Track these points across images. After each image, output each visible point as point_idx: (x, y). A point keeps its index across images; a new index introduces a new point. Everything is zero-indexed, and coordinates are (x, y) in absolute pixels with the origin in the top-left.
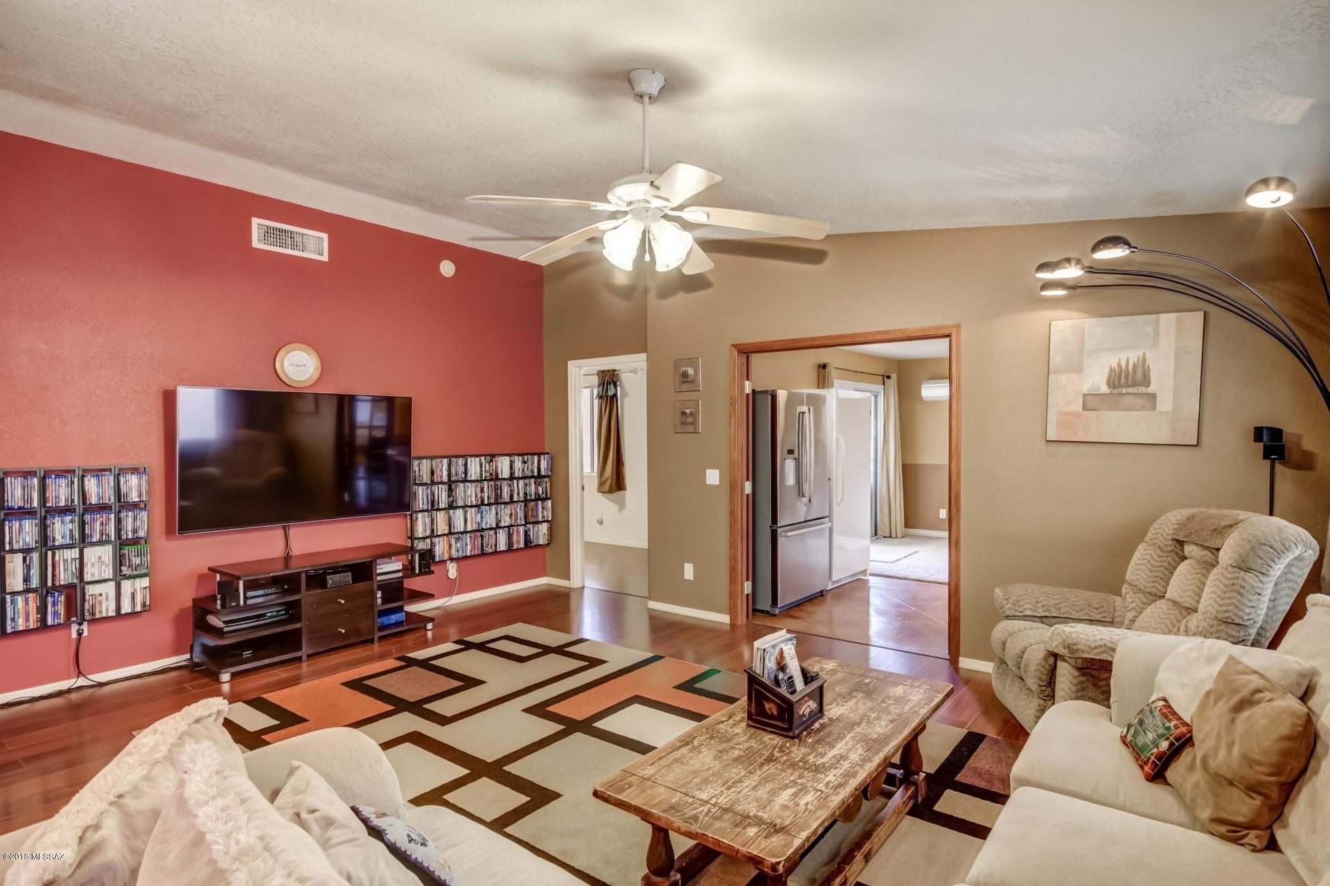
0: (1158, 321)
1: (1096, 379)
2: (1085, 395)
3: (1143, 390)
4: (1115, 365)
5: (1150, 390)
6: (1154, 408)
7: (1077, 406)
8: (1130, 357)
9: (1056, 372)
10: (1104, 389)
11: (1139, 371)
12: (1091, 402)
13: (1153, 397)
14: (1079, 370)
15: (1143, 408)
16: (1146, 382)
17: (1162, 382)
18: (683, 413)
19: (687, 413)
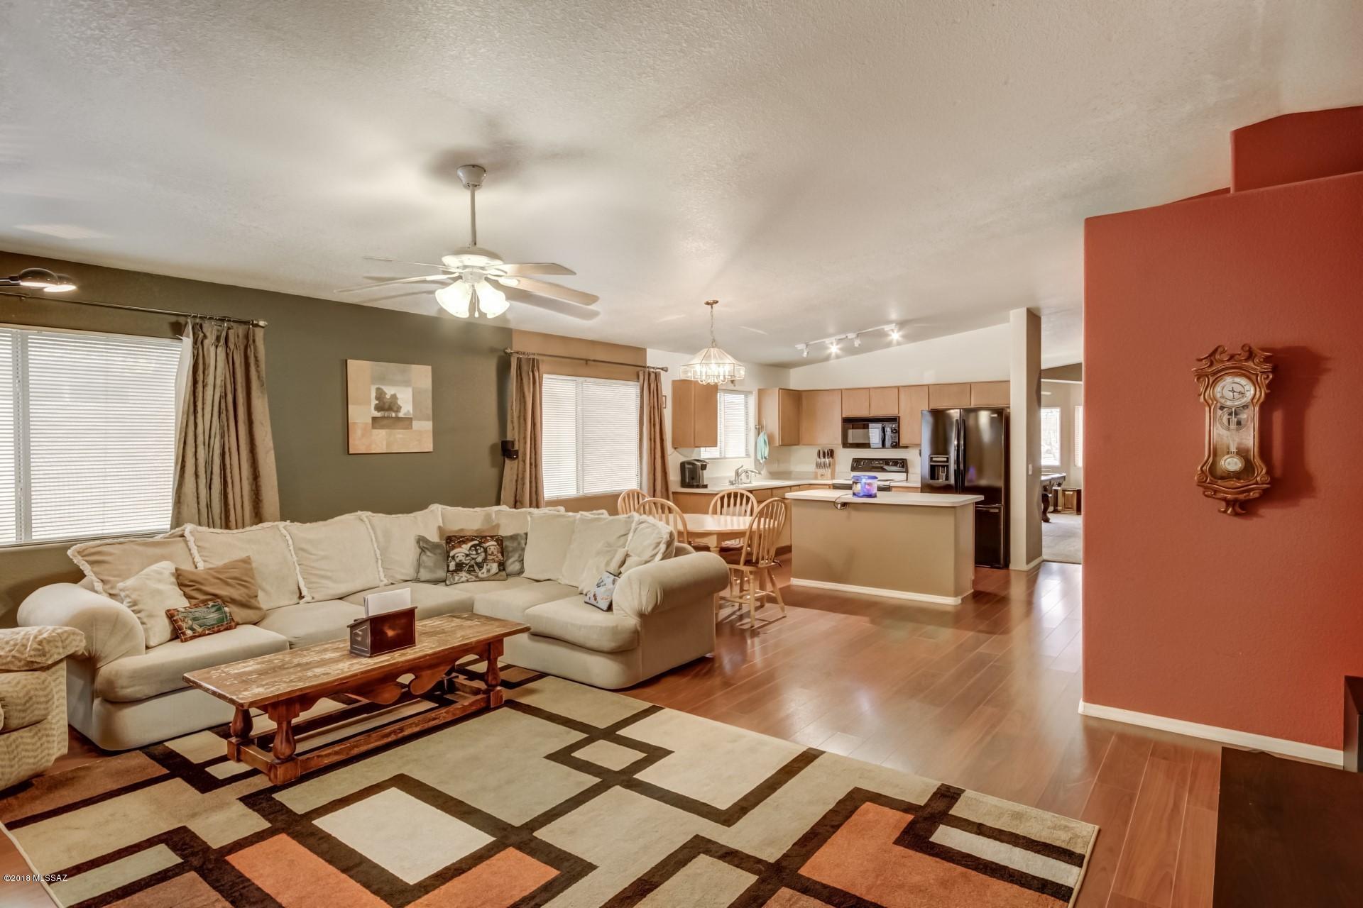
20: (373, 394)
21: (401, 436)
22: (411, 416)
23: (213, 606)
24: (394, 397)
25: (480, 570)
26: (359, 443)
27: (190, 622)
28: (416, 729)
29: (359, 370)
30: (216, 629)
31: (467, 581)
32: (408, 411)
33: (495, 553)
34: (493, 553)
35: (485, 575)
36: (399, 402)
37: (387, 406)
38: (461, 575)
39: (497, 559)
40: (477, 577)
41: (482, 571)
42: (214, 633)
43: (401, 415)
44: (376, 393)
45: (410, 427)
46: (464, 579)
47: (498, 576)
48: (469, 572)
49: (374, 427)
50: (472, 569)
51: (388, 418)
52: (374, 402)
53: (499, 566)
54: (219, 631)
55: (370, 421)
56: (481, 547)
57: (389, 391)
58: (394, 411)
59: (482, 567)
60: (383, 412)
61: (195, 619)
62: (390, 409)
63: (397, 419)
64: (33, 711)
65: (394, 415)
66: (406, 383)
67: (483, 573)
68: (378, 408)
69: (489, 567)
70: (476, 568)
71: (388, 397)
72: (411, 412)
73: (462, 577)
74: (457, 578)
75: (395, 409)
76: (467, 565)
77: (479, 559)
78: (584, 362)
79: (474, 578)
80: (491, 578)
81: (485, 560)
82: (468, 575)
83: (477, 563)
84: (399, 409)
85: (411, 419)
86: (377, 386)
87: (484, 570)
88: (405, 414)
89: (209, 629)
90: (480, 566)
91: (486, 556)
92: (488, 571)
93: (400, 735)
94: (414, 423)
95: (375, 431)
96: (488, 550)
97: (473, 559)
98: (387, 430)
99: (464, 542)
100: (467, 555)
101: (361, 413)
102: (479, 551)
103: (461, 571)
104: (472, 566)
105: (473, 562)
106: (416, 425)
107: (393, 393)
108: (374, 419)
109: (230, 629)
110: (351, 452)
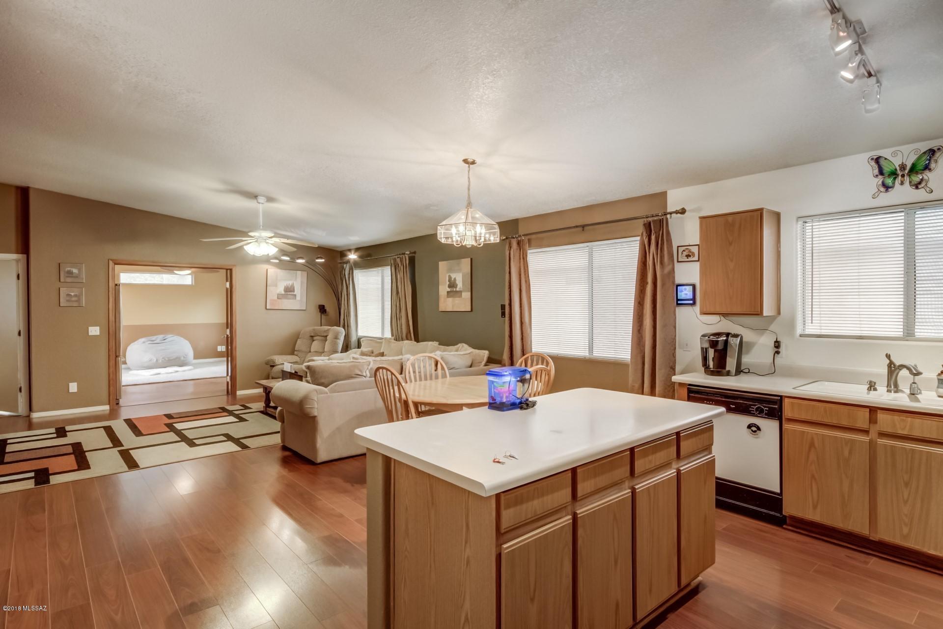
0: (296, 274)
1: (281, 290)
2: (278, 294)
3: (292, 293)
4: (286, 285)
5: (295, 293)
6: (296, 298)
7: (276, 298)
8: (290, 283)
9: (270, 286)
10: (283, 293)
11: (292, 287)
12: (280, 297)
13: (295, 295)
14: (276, 286)
15: (293, 299)
16: (294, 291)
17: (298, 291)
18: (68, 295)
19: (71, 295)
21: (457, 302)
22: (461, 290)
24: (455, 279)
26: (442, 306)
29: (443, 265)
32: (460, 287)
36: (457, 282)
37: (452, 285)
43: (458, 289)
44: (448, 278)
45: (461, 296)
49: (448, 297)
51: (453, 291)
52: (448, 283)
55: (446, 294)
57: (453, 276)
58: (455, 288)
60: (451, 289)
63: (456, 292)
65: (455, 290)
66: (459, 270)
68: (450, 286)
71: (452, 279)
72: (462, 287)
75: (455, 286)
78: (581, 229)
84: (457, 286)
85: (461, 292)
86: (449, 274)
94: (463, 294)
95: (448, 299)
98: (452, 298)
101: (443, 289)
106: (464, 294)
108: (448, 292)
110: (440, 310)
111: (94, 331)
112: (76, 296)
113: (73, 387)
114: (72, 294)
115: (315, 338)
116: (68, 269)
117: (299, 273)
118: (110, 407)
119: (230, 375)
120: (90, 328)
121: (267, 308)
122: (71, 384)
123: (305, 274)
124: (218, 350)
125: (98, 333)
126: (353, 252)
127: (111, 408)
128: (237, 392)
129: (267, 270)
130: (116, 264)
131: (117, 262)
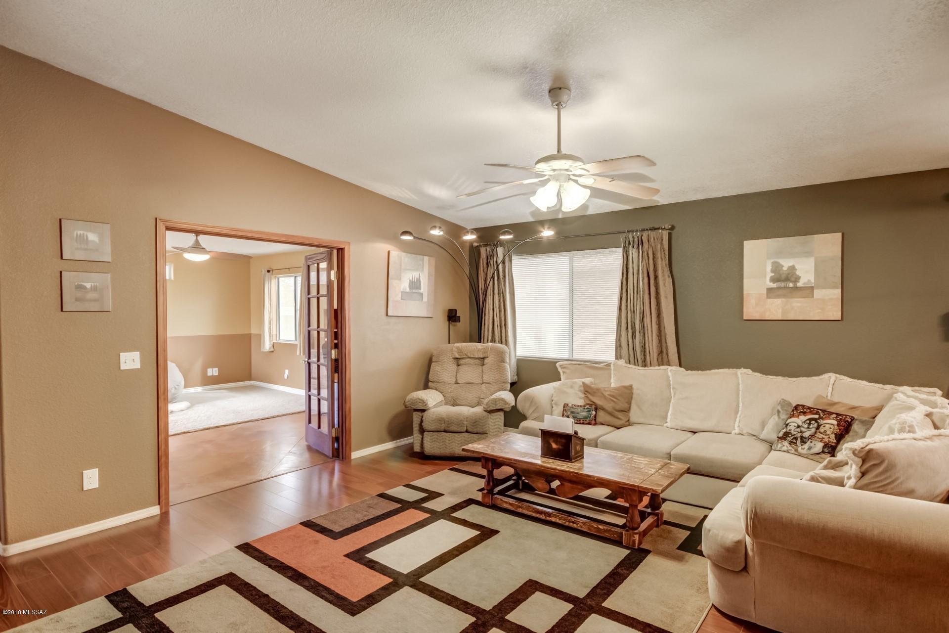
0: (423, 260)
1: (405, 285)
2: (402, 292)
3: (418, 291)
4: (411, 278)
5: (421, 291)
7: (399, 298)
8: (415, 275)
9: (392, 278)
10: (408, 290)
11: (418, 282)
12: (404, 296)
13: (422, 294)
14: (400, 279)
15: (419, 299)
16: (420, 288)
17: (424, 288)
18: (80, 287)
19: (85, 288)
20: (769, 268)
21: (799, 304)
22: (813, 285)
23: (588, 408)
24: (793, 268)
25: (802, 445)
26: (751, 310)
27: (569, 413)
28: (560, 522)
29: (755, 246)
30: (581, 422)
31: (788, 452)
32: (809, 281)
33: (828, 432)
34: (825, 432)
35: (804, 452)
36: (798, 273)
37: (783, 277)
38: (784, 444)
39: (826, 440)
40: (796, 450)
41: (803, 447)
42: (580, 423)
43: (800, 284)
44: (772, 266)
45: (809, 295)
46: (785, 448)
47: (818, 456)
48: (791, 443)
49: (768, 297)
50: (794, 441)
51: (786, 288)
52: (770, 275)
53: (824, 447)
54: (583, 424)
55: (765, 292)
56: (816, 422)
57: (787, 263)
58: (791, 282)
59: (805, 443)
60: (779, 283)
61: (572, 412)
62: (787, 279)
63: (795, 288)
64: (477, 428)
65: (791, 285)
66: (808, 254)
67: (803, 449)
68: (775, 280)
69: (812, 444)
70: (799, 441)
71: (785, 269)
72: (813, 281)
73: (784, 446)
74: (780, 445)
75: (793, 279)
76: (792, 435)
77: (807, 434)
79: (793, 451)
80: (811, 457)
81: (812, 436)
82: (789, 446)
83: (802, 437)
84: (798, 279)
85: (812, 288)
86: (772, 260)
87: (806, 446)
88: (804, 284)
89: (577, 420)
90: (803, 440)
91: (816, 432)
92: (810, 448)
93: (548, 518)
94: (815, 291)
95: (769, 301)
96: (822, 427)
97: (801, 432)
98: (783, 299)
99: (804, 413)
100: (799, 427)
101: (757, 285)
102: (811, 426)
103: (785, 440)
104: (796, 439)
105: (798, 435)
106: (819, 293)
107: (791, 264)
108: (770, 290)
109: (591, 425)
110: (745, 318)
111: (130, 360)
112: (94, 289)
113: (91, 479)
114: (88, 285)
115: (462, 362)
116: (79, 232)
117: (426, 258)
118: (161, 509)
119: (336, 426)
120: (123, 356)
121: (389, 315)
122: (85, 473)
123: (433, 261)
124: (208, 375)
125: (137, 365)
126: (470, 234)
127: (163, 511)
128: (352, 453)
129: (389, 252)
130: (168, 229)
131: (170, 225)
